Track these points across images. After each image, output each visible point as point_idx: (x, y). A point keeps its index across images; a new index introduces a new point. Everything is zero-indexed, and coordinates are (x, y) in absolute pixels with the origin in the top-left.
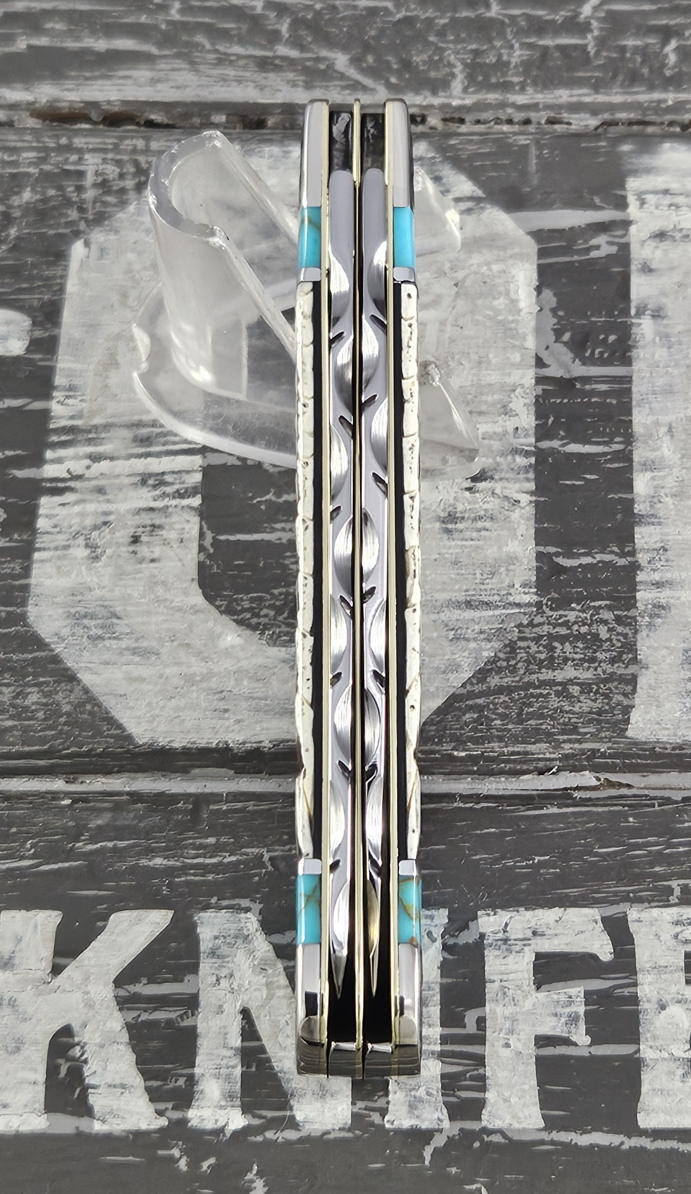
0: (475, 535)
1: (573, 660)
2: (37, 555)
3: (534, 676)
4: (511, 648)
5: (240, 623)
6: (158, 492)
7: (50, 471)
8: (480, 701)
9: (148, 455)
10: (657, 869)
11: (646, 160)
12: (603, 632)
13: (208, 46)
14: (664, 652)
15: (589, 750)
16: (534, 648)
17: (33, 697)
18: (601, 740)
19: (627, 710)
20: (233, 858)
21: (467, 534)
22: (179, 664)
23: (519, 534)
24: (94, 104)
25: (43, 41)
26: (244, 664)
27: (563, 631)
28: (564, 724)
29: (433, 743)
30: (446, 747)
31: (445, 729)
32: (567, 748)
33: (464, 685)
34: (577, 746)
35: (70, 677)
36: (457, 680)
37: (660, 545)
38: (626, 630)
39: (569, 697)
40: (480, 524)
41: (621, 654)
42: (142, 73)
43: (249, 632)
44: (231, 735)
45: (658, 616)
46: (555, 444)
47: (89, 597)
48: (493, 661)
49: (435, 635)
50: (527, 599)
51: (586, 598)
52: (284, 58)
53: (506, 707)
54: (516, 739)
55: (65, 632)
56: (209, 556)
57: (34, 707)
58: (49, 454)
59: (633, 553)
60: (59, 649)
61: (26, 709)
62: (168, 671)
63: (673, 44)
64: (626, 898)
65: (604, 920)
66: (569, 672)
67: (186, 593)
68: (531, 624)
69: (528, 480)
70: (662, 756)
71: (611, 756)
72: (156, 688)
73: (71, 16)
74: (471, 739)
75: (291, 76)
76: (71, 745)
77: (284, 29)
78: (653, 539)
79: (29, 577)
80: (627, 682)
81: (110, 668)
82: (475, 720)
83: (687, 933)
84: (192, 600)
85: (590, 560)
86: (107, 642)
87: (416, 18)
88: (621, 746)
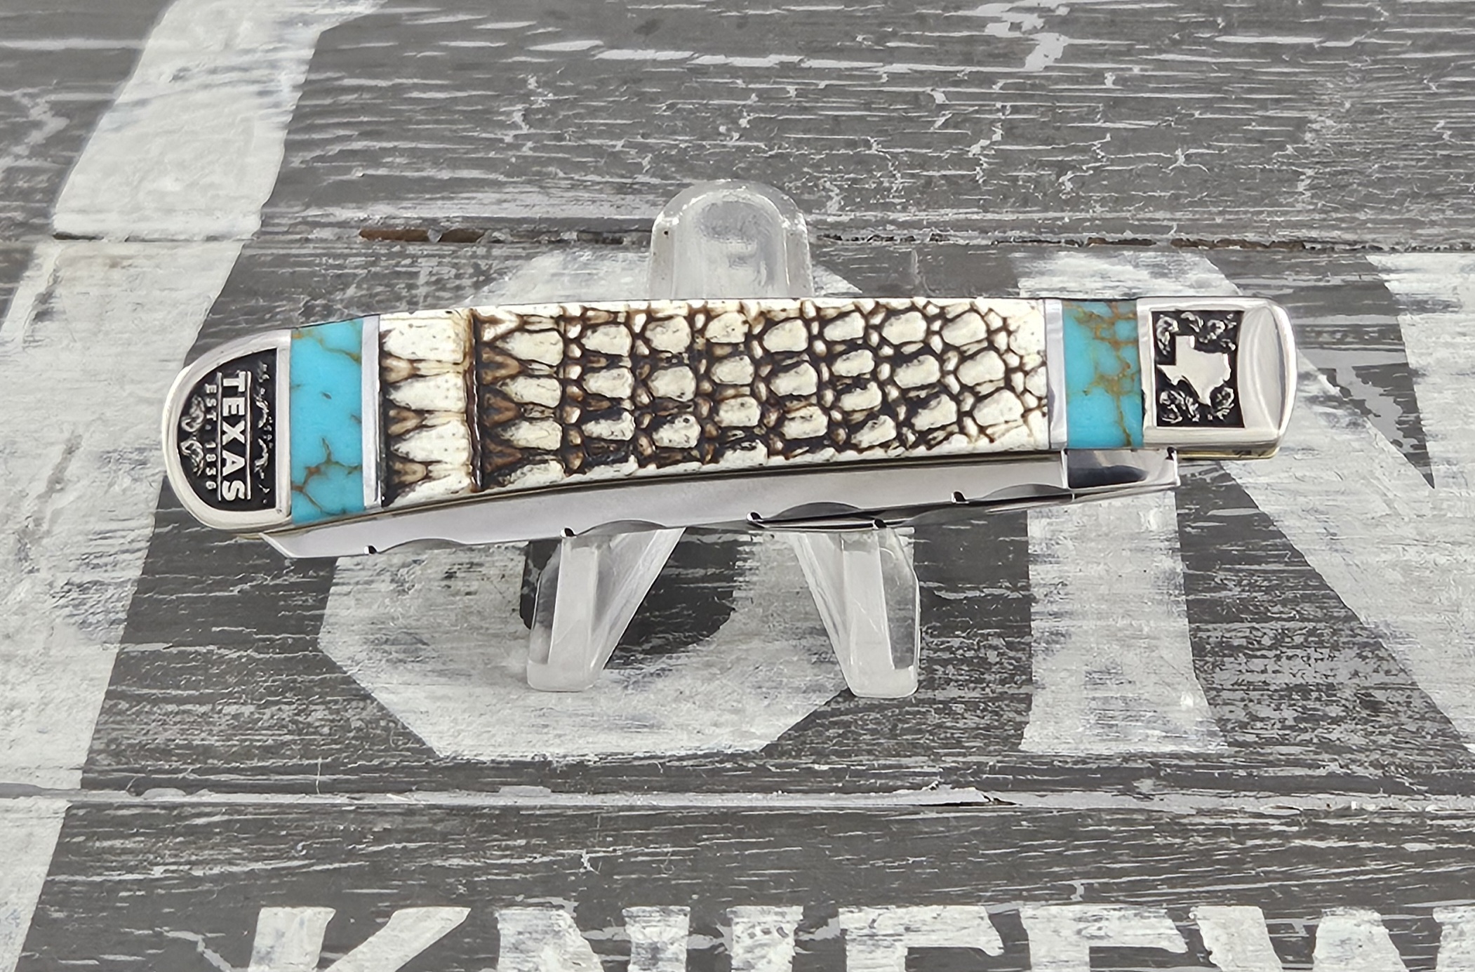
1: (957, 681)
2: (333, 589)
8: (847, 717)
10: (1056, 869)
11: (1040, 265)
12: (992, 657)
13: (561, 174)
14: (1063, 674)
15: (975, 764)
17: (319, 714)
18: (989, 754)
19: (1020, 727)
20: (546, 859)
24: (434, 221)
25: (382, 172)
27: (947, 655)
28: (946, 738)
29: (790, 756)
30: (804, 760)
31: (805, 743)
32: (949, 762)
33: (828, 703)
34: (960, 759)
35: (366, 697)
36: (819, 700)
37: (1057, 581)
38: (1020, 655)
39: (951, 713)
41: (1012, 676)
42: (489, 196)
44: (551, 750)
45: (1057, 642)
47: (391, 625)
49: (795, 659)
51: (972, 627)
52: (643, 184)
53: (879, 723)
54: (889, 753)
55: (362, 656)
57: (317, 724)
59: (1027, 587)
60: (352, 671)
61: (309, 725)
63: (1070, 174)
64: (1018, 896)
65: (991, 917)
66: (952, 692)
67: (505, 621)
70: (1062, 770)
71: (1002, 771)
72: (465, 705)
73: (412, 152)
74: (836, 753)
75: (651, 197)
76: (360, 758)
77: (645, 162)
78: (1050, 576)
79: (324, 608)
80: (1021, 701)
81: (411, 688)
82: (839, 735)
83: (1093, 929)
84: (511, 629)
85: (977, 593)
86: (409, 666)
87: (790, 155)
88: (1012, 760)
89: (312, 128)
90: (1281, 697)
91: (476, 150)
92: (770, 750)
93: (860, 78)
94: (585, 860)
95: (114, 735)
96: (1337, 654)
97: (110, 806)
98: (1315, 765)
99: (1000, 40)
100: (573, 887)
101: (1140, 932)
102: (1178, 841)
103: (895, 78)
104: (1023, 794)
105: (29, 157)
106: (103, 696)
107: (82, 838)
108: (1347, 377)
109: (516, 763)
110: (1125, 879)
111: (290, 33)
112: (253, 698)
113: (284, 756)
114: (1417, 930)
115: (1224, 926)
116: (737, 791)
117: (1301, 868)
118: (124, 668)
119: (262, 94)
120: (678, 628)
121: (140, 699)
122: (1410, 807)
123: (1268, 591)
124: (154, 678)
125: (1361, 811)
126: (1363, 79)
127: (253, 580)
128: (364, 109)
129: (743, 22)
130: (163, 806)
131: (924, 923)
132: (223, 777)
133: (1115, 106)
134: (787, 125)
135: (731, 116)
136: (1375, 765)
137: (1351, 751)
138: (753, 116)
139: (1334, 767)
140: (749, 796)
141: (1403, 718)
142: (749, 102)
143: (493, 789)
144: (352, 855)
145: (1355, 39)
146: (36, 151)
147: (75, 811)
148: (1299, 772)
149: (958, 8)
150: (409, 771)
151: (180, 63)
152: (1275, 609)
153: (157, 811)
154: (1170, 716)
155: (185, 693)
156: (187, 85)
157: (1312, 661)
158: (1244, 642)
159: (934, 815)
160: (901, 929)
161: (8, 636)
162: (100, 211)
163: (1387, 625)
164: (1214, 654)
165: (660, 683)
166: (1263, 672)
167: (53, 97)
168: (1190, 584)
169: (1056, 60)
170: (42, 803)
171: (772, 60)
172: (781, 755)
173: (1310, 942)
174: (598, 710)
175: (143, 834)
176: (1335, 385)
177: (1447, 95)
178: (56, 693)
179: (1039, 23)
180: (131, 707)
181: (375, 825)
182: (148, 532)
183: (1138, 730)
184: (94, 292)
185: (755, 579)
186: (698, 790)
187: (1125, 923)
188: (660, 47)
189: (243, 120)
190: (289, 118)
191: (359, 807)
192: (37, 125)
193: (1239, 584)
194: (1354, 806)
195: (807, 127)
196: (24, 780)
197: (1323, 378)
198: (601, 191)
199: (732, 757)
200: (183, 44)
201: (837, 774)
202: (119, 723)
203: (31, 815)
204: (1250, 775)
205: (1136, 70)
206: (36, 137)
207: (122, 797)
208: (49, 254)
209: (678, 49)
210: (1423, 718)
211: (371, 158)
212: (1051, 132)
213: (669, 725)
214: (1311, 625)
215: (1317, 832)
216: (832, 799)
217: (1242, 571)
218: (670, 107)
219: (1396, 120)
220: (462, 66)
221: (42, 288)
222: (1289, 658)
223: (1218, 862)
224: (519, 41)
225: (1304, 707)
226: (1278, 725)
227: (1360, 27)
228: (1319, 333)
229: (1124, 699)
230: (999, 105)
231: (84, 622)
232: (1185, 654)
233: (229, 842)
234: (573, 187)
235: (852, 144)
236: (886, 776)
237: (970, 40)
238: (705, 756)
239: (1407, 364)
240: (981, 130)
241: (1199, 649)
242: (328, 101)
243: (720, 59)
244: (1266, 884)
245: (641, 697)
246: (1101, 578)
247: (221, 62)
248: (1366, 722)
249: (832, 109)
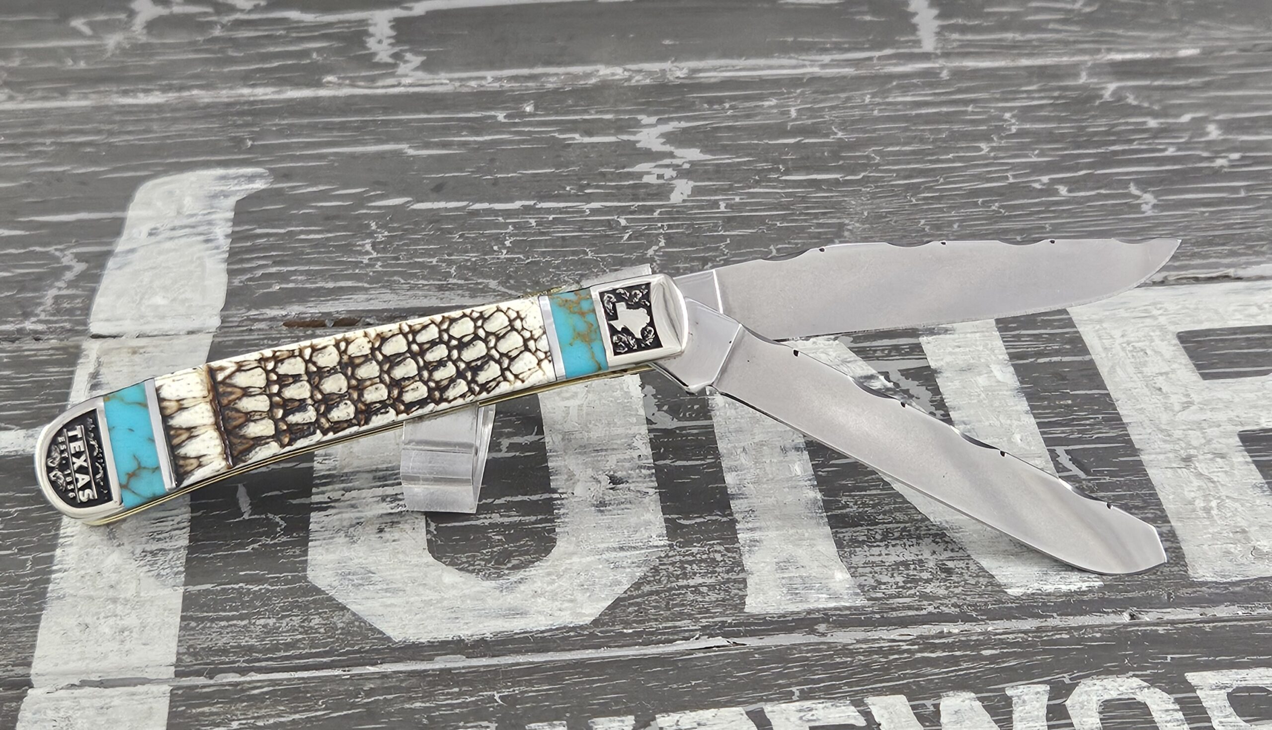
0: (619, 512)
1: (700, 573)
2: (310, 544)
3: (674, 584)
4: (656, 570)
5: (460, 570)
6: (393, 505)
7: (315, 499)
8: (638, 600)
9: (383, 486)
10: (780, 682)
12: (718, 557)
13: (402, 281)
14: (762, 565)
15: (720, 622)
16: (671, 569)
17: (316, 621)
18: (727, 616)
19: (743, 598)
20: (473, 699)
21: (615, 512)
22: (418, 595)
23: (650, 509)
24: (329, 314)
25: (291, 285)
26: (467, 592)
27: (691, 558)
28: (700, 608)
29: (608, 626)
30: (617, 627)
31: (615, 617)
32: (704, 622)
33: (625, 592)
34: (710, 620)
35: (344, 608)
36: (619, 591)
37: (748, 509)
38: (734, 555)
39: (700, 593)
40: (622, 506)
41: (733, 568)
42: (361, 297)
43: (468, 574)
44: (463, 632)
45: (755, 546)
46: (668, 462)
47: (350, 563)
48: (645, 577)
50: (662, 543)
51: (702, 540)
52: (454, 284)
53: (657, 603)
54: (667, 620)
55: (335, 584)
56: (434, 536)
57: (316, 627)
58: (314, 490)
59: (731, 514)
60: (332, 593)
61: (311, 628)
62: (412, 599)
64: (761, 700)
65: (747, 713)
66: (698, 580)
67: (420, 556)
68: (667, 556)
69: (652, 481)
70: (772, 622)
71: (736, 625)
72: (405, 609)
73: (307, 273)
74: (635, 622)
75: (460, 292)
76: (346, 646)
77: (452, 271)
78: (743, 506)
79: (307, 555)
80: (740, 583)
81: (370, 601)
82: (636, 611)
83: (809, 716)
84: (425, 560)
85: (702, 520)
86: (366, 587)
87: (539, 262)
88: (742, 618)
89: (242, 261)
90: (893, 569)
91: (346, 269)
92: (596, 623)
93: (573, 212)
94: (497, 697)
95: (191, 642)
96: (920, 541)
97: (197, 687)
98: (919, 608)
99: (652, 185)
100: (493, 714)
101: (838, 715)
102: (849, 659)
103: (594, 211)
104: (750, 638)
105: (67, 288)
106: (179, 620)
107: (184, 708)
108: (895, 376)
109: (442, 642)
110: (822, 685)
111: (216, 202)
112: (273, 613)
113: (299, 648)
114: (998, 702)
115: (886, 708)
116: (578, 649)
117: (924, 670)
118: (189, 601)
119: (207, 241)
120: (527, 553)
121: (203, 619)
122: (978, 629)
123: (874, 506)
124: (209, 606)
125: (950, 634)
126: (872, 198)
127: (260, 541)
128: (272, 248)
129: (496, 182)
130: (230, 684)
131: (708, 720)
132: (264, 664)
133: (729, 222)
134: (533, 244)
135: (499, 240)
136: (955, 605)
137: (940, 599)
138: (512, 239)
139: (931, 609)
140: (587, 652)
141: (967, 577)
142: (508, 231)
143: (430, 659)
144: (353, 706)
145: (863, 174)
146: (71, 284)
147: (175, 692)
148: (911, 613)
149: (624, 168)
150: (378, 651)
151: (152, 225)
152: (880, 517)
153: (227, 688)
154: (831, 585)
155: (231, 614)
156: (159, 238)
157: (907, 547)
158: (865, 538)
159: (702, 655)
160: (695, 725)
161: (112, 587)
162: (118, 320)
163: (947, 522)
164: (850, 546)
165: (522, 587)
166: (880, 555)
167: (75, 251)
168: (827, 506)
169: (688, 196)
170: (154, 688)
171: (517, 205)
172: (603, 625)
173: (937, 713)
174: (487, 606)
175: (221, 703)
176: (890, 381)
177: (923, 204)
178: (149, 620)
179: (674, 174)
180: (198, 625)
181: (365, 685)
182: (188, 516)
183: (813, 595)
184: (125, 370)
185: (566, 520)
186: (555, 650)
187: (827, 710)
188: (448, 200)
189: (199, 258)
190: (227, 255)
191: (352, 676)
192: (69, 268)
193: (855, 504)
194: (945, 631)
195: (546, 244)
196: (139, 675)
197: (882, 378)
198: (429, 290)
199: (573, 629)
200: (150, 213)
201: (639, 634)
202: (193, 635)
203: (150, 695)
204: (882, 617)
205: (737, 199)
206: (69, 276)
207: (201, 681)
208: (92, 348)
209: (458, 201)
210: (978, 576)
211: (283, 277)
212: (695, 239)
213: (532, 612)
214: (902, 525)
215: (928, 648)
216: (637, 650)
217: (856, 495)
218: (461, 236)
219: (895, 222)
220: (328, 218)
221: (92, 370)
222: (893, 546)
223: (875, 670)
224: (361, 201)
225: (907, 574)
226: (895, 586)
227: (864, 167)
228: (875, 351)
229: (801, 577)
230: (659, 225)
231: (158, 574)
232: (833, 549)
233: (276, 703)
234: (411, 289)
235: (574, 253)
236: (668, 633)
237: (634, 186)
238: (557, 629)
239: (929, 367)
240: (652, 240)
241: (839, 544)
242: (249, 244)
243: (486, 205)
244: (905, 681)
245: (511, 596)
246: (774, 506)
247: (177, 223)
248: (946, 580)
249: (560, 232)
